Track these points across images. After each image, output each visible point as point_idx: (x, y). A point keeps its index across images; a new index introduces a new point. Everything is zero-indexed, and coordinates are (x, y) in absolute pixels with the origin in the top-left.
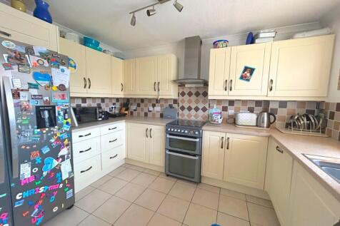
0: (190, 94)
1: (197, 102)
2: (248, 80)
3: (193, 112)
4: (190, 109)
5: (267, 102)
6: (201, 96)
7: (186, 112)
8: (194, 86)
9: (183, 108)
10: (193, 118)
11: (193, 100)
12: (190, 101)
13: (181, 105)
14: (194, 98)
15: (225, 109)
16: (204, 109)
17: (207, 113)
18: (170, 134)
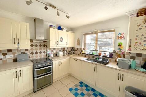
0: (36, 46)
1: (40, 49)
2: (62, 42)
3: (39, 54)
4: (36, 53)
5: (64, 48)
6: (42, 46)
7: (34, 55)
8: (38, 41)
9: (32, 53)
10: (39, 58)
11: (38, 49)
12: (36, 49)
13: (30, 52)
14: (38, 47)
15: (52, 51)
16: (44, 52)
17: (45, 54)
18: (37, 69)
